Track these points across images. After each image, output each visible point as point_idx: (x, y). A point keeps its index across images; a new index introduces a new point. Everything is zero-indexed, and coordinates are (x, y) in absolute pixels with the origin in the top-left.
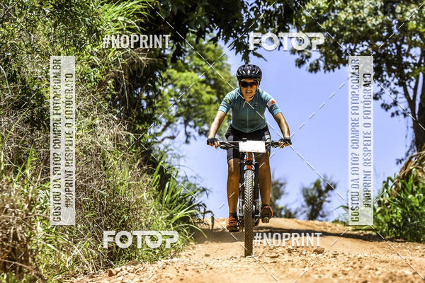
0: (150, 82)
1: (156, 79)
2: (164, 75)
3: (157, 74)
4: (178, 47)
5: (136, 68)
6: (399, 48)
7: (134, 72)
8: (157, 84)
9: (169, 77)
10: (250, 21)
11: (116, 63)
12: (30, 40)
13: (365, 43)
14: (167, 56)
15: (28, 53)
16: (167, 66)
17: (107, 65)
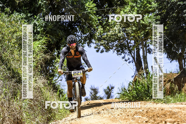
0: (52, 64)
1: (53, 62)
2: (55, 61)
3: (53, 61)
4: (59, 52)
5: (46, 60)
6: (127, 41)
7: (46, 61)
8: (54, 64)
9: (57, 61)
10: (79, 40)
11: (40, 59)
12: (12, 57)
13: (116, 41)
14: (55, 55)
15: (12, 61)
16: (56, 58)
17: (37, 61)
